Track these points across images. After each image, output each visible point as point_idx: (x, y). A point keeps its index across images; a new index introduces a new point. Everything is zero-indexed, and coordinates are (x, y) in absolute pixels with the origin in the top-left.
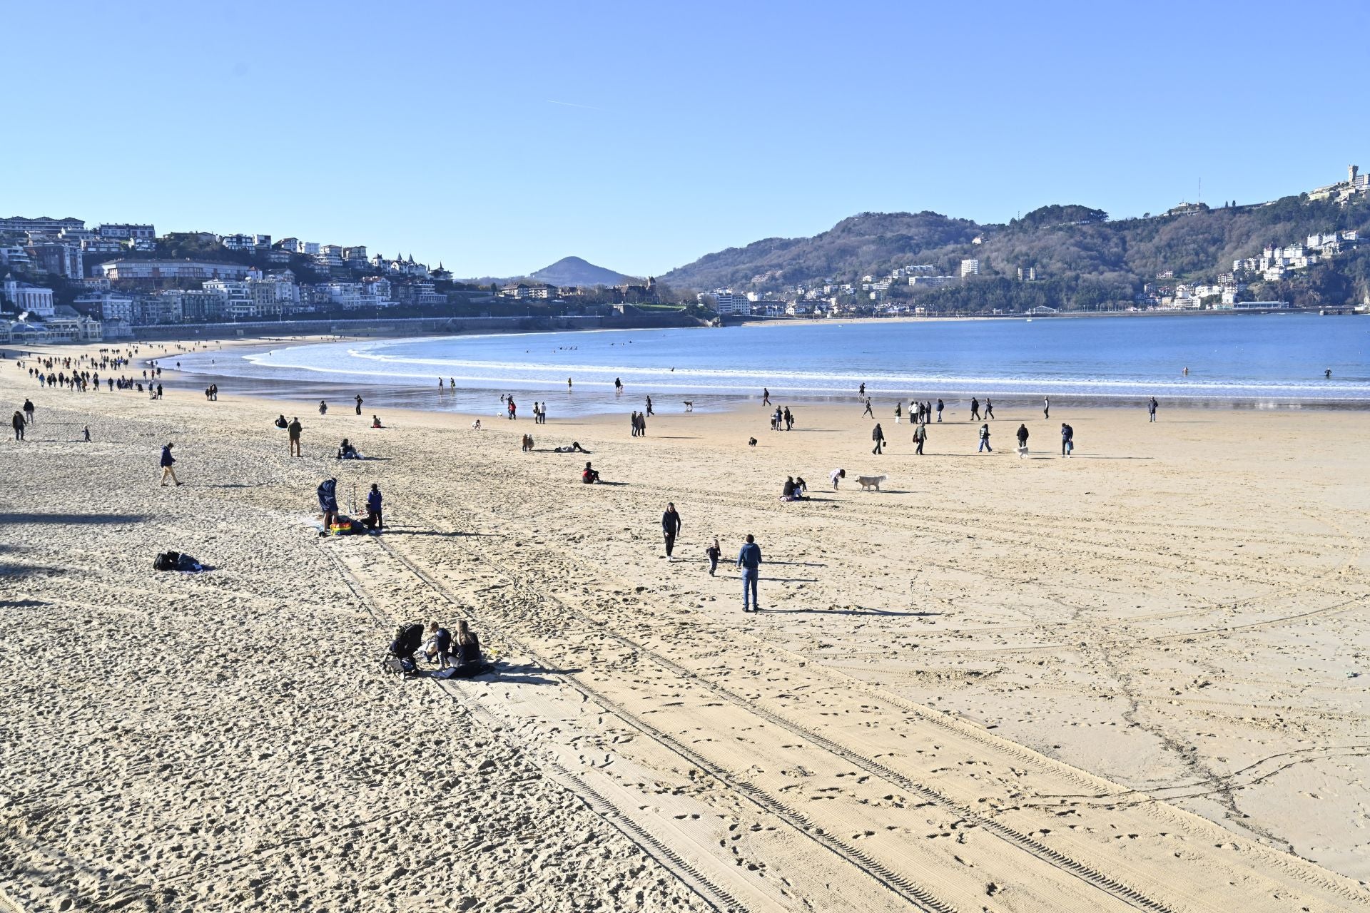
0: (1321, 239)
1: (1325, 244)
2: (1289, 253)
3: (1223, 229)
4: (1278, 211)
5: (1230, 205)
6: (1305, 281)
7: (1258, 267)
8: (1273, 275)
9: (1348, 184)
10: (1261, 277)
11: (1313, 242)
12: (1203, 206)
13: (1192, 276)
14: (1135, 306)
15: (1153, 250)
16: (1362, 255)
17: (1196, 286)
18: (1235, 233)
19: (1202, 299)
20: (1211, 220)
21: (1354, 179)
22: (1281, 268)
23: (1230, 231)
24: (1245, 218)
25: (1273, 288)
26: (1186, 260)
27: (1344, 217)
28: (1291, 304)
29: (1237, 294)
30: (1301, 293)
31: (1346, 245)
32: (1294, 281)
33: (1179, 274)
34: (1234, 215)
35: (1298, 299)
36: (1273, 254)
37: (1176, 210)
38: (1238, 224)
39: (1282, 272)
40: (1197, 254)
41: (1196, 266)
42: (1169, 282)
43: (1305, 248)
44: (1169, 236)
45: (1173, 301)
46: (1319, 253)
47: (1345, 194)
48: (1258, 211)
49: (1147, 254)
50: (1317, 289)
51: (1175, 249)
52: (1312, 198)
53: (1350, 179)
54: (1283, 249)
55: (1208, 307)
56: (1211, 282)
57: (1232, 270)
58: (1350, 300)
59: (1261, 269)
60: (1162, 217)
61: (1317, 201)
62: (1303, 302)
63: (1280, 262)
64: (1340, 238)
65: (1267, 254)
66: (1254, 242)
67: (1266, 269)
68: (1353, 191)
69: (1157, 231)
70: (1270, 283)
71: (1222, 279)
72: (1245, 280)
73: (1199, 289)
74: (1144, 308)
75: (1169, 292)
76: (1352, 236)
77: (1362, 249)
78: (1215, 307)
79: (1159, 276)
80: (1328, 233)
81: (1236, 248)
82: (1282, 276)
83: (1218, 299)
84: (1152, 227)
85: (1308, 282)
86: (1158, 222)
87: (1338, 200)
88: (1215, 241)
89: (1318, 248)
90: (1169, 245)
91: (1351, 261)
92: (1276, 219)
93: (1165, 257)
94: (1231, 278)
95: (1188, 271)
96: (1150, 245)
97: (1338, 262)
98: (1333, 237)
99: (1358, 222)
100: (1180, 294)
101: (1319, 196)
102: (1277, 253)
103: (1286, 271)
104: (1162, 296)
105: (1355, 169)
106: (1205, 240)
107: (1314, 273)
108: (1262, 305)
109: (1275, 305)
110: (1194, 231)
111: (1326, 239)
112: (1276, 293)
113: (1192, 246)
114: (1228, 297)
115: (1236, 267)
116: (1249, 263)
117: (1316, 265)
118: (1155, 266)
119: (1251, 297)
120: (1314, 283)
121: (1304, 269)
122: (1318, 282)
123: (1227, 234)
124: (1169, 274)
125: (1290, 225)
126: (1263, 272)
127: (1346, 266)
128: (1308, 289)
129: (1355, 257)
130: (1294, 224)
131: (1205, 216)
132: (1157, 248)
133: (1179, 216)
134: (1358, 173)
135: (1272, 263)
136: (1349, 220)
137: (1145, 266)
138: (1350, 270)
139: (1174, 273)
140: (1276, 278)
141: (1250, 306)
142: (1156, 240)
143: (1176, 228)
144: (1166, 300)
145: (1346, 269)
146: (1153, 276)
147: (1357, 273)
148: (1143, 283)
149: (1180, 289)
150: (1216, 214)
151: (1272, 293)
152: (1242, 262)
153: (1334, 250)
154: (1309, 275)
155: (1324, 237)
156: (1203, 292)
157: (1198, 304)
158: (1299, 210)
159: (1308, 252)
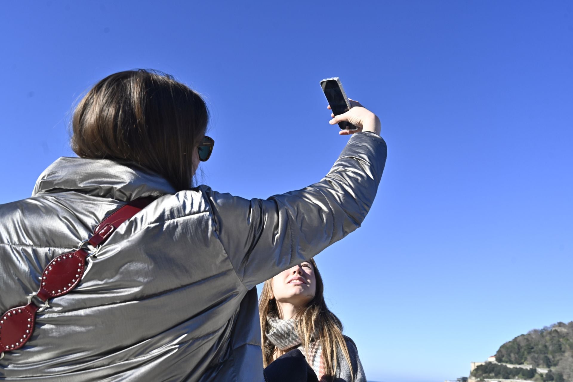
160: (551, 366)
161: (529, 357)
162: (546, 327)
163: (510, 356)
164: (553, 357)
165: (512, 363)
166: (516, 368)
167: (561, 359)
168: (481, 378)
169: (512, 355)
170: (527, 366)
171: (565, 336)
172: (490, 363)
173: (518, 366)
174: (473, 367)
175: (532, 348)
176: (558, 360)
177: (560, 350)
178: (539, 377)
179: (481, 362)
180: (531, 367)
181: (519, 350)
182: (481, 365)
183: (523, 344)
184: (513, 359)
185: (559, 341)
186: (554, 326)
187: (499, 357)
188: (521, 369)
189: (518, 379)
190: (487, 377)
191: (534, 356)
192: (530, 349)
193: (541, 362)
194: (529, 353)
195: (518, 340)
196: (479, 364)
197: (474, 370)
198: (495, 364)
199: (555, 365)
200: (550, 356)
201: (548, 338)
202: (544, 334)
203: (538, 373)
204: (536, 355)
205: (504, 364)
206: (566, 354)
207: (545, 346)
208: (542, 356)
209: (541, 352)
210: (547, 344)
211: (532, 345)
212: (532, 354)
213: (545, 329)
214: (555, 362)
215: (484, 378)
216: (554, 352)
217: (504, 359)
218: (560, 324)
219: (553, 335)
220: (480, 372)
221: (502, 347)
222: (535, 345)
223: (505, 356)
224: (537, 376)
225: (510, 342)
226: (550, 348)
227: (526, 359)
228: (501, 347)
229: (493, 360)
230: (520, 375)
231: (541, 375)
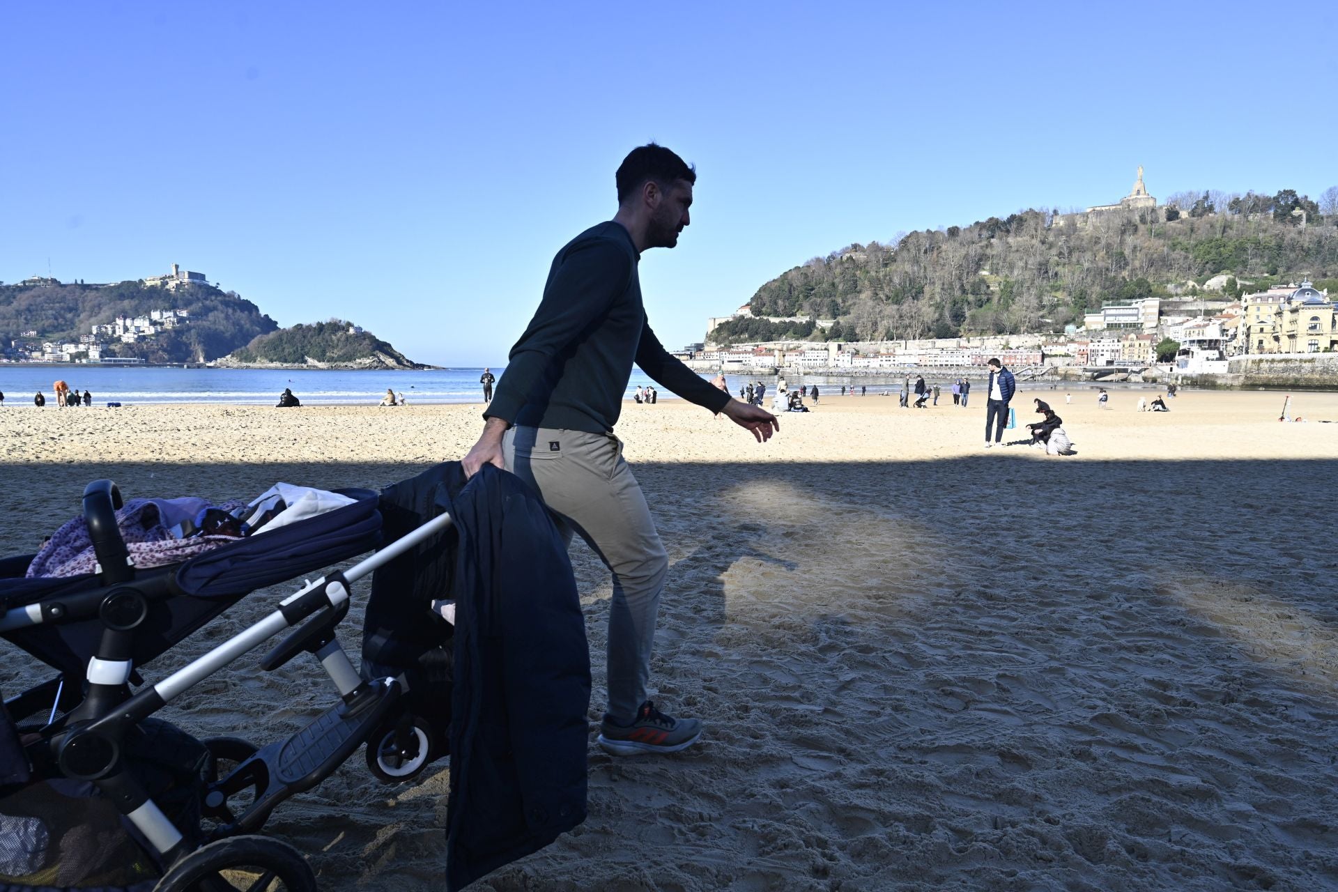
0: (162, 315)
1: (168, 319)
2: (138, 322)
3: (77, 300)
4: (122, 291)
5: (79, 282)
6: (155, 344)
7: (114, 332)
8: (129, 338)
9: (173, 277)
10: (119, 339)
11: (155, 315)
12: (54, 281)
13: (56, 335)
14: (9, 358)
15: (14, 312)
16: (194, 328)
17: (62, 343)
18: (88, 305)
19: (71, 355)
20: (65, 293)
21: (177, 273)
22: (135, 333)
23: (83, 303)
24: (94, 293)
25: (131, 349)
26: (47, 323)
27: (175, 300)
28: (147, 360)
29: (102, 352)
30: (153, 352)
31: (181, 320)
32: (147, 343)
33: (43, 334)
34: (84, 290)
35: (151, 357)
36: (124, 323)
37: (30, 281)
38: (89, 298)
39: (136, 336)
40: (56, 319)
41: (57, 328)
42: (34, 339)
43: (150, 320)
44: (27, 302)
45: (43, 355)
46: (162, 324)
47: (172, 285)
48: (106, 289)
49: (8, 316)
50: (165, 350)
51: (34, 313)
52: (148, 284)
53: (174, 273)
54: (133, 319)
55: (77, 361)
56: (75, 341)
57: (91, 333)
58: (189, 359)
59: (118, 334)
60: (17, 286)
61: (152, 286)
62: (156, 359)
63: (132, 329)
64: (175, 315)
65: (120, 322)
66: (105, 313)
67: (122, 333)
68: (178, 282)
69: (14, 298)
70: (127, 344)
71: (84, 339)
72: (107, 343)
73: (65, 347)
74: (17, 360)
75: (36, 347)
76: (184, 314)
77: (192, 324)
78: (84, 361)
79: (23, 334)
80: (166, 310)
81: (91, 316)
82: (136, 339)
83: (85, 354)
84: (8, 293)
85: (157, 345)
86: (14, 290)
87: (167, 287)
88: (70, 310)
89: (160, 321)
90: (28, 310)
91: (187, 331)
92: (122, 297)
93: (26, 319)
94: (93, 339)
95: (49, 332)
96: (9, 308)
97: (178, 332)
98: (171, 314)
99: (187, 305)
100: (49, 350)
101: (153, 283)
102: (128, 322)
103: (139, 336)
104: (31, 351)
105: (177, 267)
106: (62, 308)
107: (161, 338)
108: (124, 361)
109: (134, 361)
110: (50, 300)
111: (166, 314)
112: (134, 352)
113: (50, 312)
114: (94, 354)
115: (95, 331)
116: (106, 328)
117: (161, 333)
118: (18, 326)
119: (113, 354)
120: (162, 346)
121: (152, 335)
122: (165, 345)
123: (80, 305)
124: (33, 333)
125: (135, 302)
126: (120, 336)
127: (183, 335)
128: (158, 350)
129: (189, 329)
130: (137, 302)
131: (59, 289)
132: (17, 311)
133: (34, 286)
134: (179, 270)
135: (126, 330)
136: (180, 302)
137: (8, 325)
138: (187, 338)
139: (38, 333)
140: (131, 341)
141: (115, 361)
142: (15, 304)
143: (33, 297)
144: (35, 354)
145: (184, 337)
146: (17, 334)
147: (192, 340)
148: (9, 340)
149: (48, 347)
150: (68, 288)
151: (130, 352)
152: (100, 327)
153: (173, 323)
154: (157, 340)
155: (164, 313)
156: (70, 349)
157: (67, 358)
158: (139, 291)
159: (153, 323)
160: (839, 315)
161: (806, 305)
162: (835, 252)
163: (776, 303)
164: (844, 301)
165: (777, 315)
166: (785, 323)
167: (855, 304)
168: (727, 343)
169: (780, 302)
170: (801, 319)
171: (863, 267)
172: (742, 317)
173: (788, 320)
174: (711, 327)
175: (812, 289)
176: (850, 305)
177: (854, 289)
178: (819, 333)
179: (726, 315)
180: (807, 319)
181: (790, 292)
182: (728, 323)
183: (798, 282)
184: (780, 309)
185: (854, 275)
186: (845, 251)
187: (757, 304)
188: (793, 323)
189: (786, 339)
190: (736, 341)
191: (815, 301)
192: (809, 291)
193: (825, 309)
194: (807, 297)
195: (790, 277)
196: (723, 321)
197: (713, 332)
198: (751, 319)
199: (845, 313)
200: (839, 300)
201: (838, 271)
202: (833, 264)
203: (817, 328)
204: (819, 300)
205: (765, 318)
206: (863, 296)
207: (833, 284)
208: (827, 301)
209: (826, 294)
210: (836, 281)
211: (813, 284)
212: (813, 299)
213: (832, 257)
214: (845, 309)
215: (731, 343)
216: (845, 294)
217: (764, 309)
218: (856, 247)
219: (846, 265)
220: (724, 334)
221: (763, 289)
222: (816, 284)
223: (768, 304)
224: (815, 332)
225: (774, 281)
226: (840, 287)
227: (801, 307)
228: (760, 291)
229: (747, 313)
230: (790, 333)
231: (823, 331)
